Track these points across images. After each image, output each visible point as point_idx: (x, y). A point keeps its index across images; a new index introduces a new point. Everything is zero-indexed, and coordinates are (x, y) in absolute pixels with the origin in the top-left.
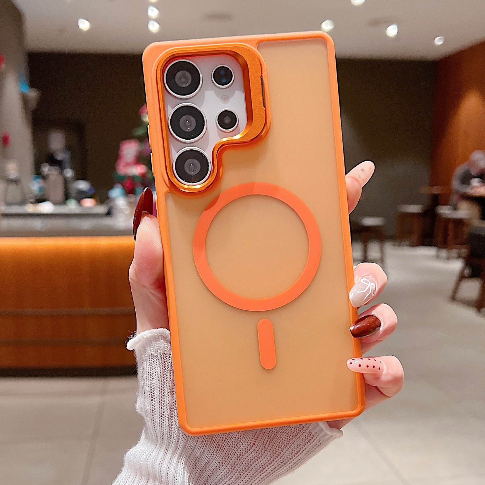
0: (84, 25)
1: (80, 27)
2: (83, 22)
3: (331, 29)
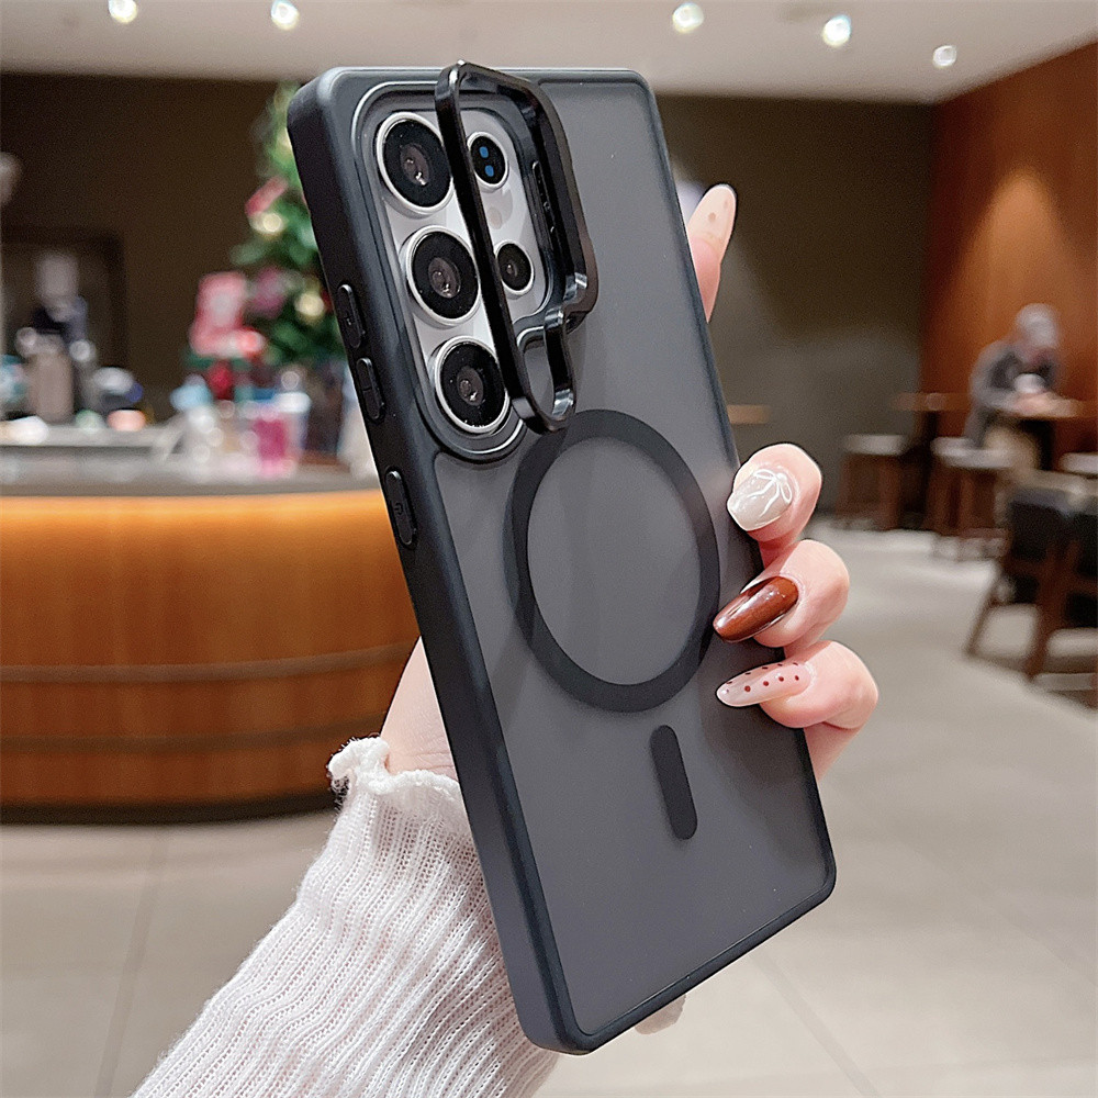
0: (124, 10)
1: (112, 15)
3: (696, 26)
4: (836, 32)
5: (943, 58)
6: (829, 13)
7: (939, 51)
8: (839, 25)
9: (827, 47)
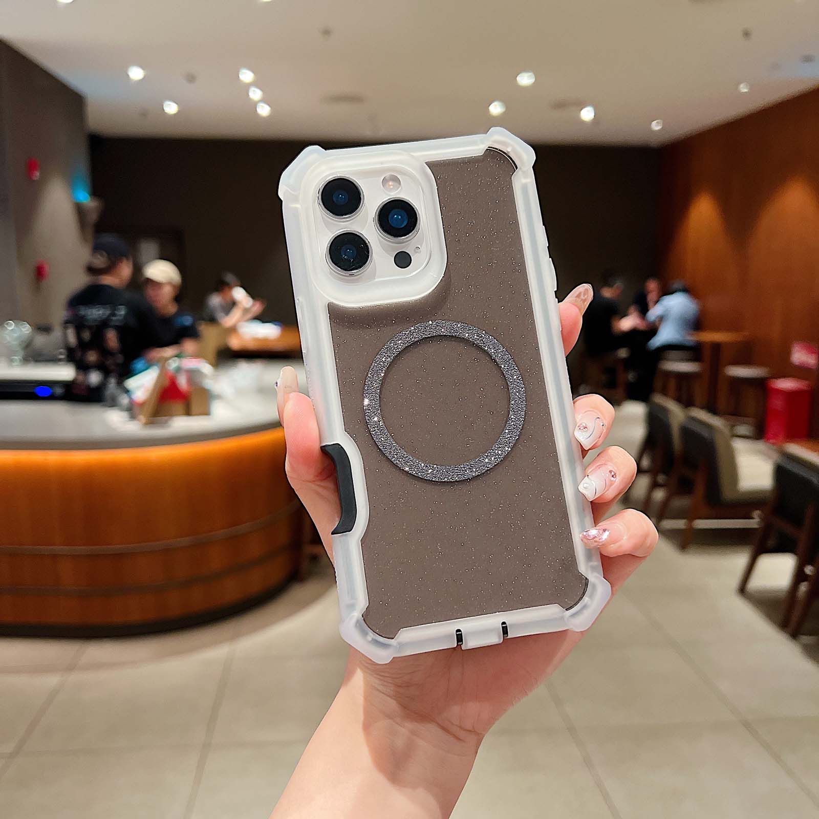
0: (171, 108)
1: (166, 111)
2: (169, 105)
3: (502, 112)
4: (587, 114)
5: (656, 126)
6: (581, 105)
7: (654, 123)
8: (588, 111)
9: (583, 122)
